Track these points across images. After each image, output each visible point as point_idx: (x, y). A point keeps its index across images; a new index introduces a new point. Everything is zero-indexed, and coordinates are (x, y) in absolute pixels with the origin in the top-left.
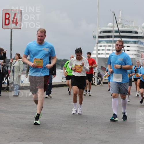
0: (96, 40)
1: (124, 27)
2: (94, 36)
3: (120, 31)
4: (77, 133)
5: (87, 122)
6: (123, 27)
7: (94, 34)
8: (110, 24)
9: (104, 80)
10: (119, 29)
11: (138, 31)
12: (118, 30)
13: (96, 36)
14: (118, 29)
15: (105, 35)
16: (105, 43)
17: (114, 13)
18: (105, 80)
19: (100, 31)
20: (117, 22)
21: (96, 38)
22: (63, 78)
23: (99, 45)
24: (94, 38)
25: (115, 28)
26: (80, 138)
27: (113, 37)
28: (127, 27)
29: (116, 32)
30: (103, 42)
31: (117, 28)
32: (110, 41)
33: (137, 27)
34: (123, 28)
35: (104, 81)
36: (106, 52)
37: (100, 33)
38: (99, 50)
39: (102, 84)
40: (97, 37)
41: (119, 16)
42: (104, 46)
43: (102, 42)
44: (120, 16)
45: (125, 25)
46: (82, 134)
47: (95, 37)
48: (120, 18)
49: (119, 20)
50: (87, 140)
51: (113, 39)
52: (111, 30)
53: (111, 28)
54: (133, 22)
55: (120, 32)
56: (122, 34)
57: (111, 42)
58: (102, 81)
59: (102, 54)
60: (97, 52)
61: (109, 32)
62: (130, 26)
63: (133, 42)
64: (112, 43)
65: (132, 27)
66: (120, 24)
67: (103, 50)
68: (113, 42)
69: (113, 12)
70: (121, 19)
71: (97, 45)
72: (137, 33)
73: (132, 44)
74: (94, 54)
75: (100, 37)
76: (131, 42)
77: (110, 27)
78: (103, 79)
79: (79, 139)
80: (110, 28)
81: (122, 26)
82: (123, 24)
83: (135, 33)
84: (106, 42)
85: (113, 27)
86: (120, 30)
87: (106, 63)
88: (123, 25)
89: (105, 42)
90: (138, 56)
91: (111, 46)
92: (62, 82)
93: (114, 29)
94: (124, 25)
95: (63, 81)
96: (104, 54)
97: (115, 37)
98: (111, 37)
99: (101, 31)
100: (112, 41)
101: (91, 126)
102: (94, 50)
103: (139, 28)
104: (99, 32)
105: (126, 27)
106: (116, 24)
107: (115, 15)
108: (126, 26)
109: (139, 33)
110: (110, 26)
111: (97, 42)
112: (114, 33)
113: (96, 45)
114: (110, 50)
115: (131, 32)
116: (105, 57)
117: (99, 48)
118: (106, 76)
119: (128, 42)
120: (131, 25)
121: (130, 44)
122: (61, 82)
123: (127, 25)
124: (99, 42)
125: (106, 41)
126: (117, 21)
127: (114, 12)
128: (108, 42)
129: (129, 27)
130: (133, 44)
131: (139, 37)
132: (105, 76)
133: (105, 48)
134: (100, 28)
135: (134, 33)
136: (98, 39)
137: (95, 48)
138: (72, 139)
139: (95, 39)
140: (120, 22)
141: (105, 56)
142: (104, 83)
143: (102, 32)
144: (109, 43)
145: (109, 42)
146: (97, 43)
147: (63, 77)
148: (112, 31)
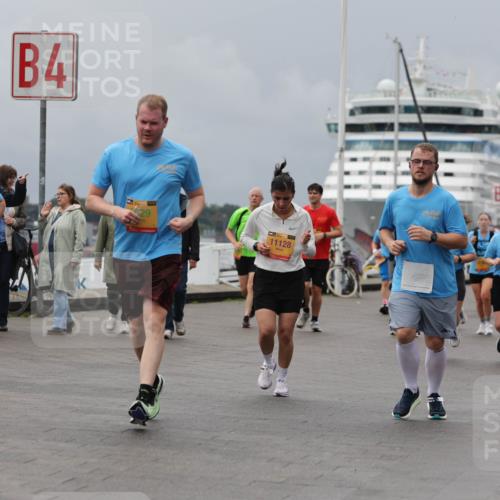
0: (337, 138)
1: (435, 93)
2: (329, 125)
3: (422, 107)
4: (271, 460)
5: (306, 422)
6: (432, 92)
7: (329, 117)
8: (387, 83)
9: (365, 276)
10: (418, 99)
11: (481, 107)
12: (412, 104)
13: (336, 125)
14: (415, 101)
15: (369, 122)
16: (367, 149)
17: (399, 44)
18: (369, 277)
19: (349, 106)
20: (411, 77)
21: (336, 131)
22: (222, 270)
23: (348, 154)
24: (330, 130)
25: (402, 98)
26: (281, 480)
27: (396, 127)
28: (446, 95)
29: (408, 110)
30: (362, 145)
31: (411, 98)
32: (386, 142)
33: (479, 94)
34: (430, 95)
35: (364, 280)
36: (371, 180)
37: (352, 113)
38: (347, 173)
39: (358, 290)
40: (341, 128)
41: (417, 54)
42: (365, 159)
43: (357, 146)
44: (421, 56)
45: (439, 85)
46: (289, 463)
47: (333, 127)
48: (420, 62)
49: (416, 70)
50: (307, 485)
51: (397, 136)
52: (390, 104)
53: (390, 95)
54: (465, 75)
55: (420, 109)
56: (428, 118)
57: (389, 144)
58: (358, 280)
59: (357, 187)
60: (341, 180)
61: (384, 110)
62: (454, 91)
63: (465, 147)
64: (391, 149)
65: (461, 94)
66: (419, 81)
67: (361, 173)
68: (396, 145)
69: (395, 41)
70: (425, 67)
71: (340, 156)
72: (478, 113)
73: (461, 151)
74: (329, 187)
75: (351, 128)
76: (459, 146)
77: (386, 93)
78: (361, 274)
79: (281, 483)
80: (385, 96)
81: (429, 90)
82: (433, 84)
83: (472, 113)
84: (371, 147)
85: (398, 92)
86: (419, 104)
87: (373, 218)
88: (430, 87)
89: (367, 145)
90: (483, 196)
91: (388, 159)
92: (221, 283)
93: (398, 100)
94: (435, 87)
95: (224, 280)
96: (365, 188)
97: (404, 127)
98: (390, 127)
99: (356, 108)
100: (392, 142)
101: (323, 435)
102: (331, 173)
103: (487, 97)
104: (348, 113)
105: (441, 93)
106: (407, 83)
107: (401, 51)
108: (442, 89)
109: (485, 113)
110: (385, 89)
111: (340, 144)
112: (400, 112)
113: (337, 155)
114: (384, 173)
115: (457, 111)
116: (370, 199)
117: (349, 166)
118: (372, 264)
119: (447, 147)
120: (457, 88)
121: (456, 151)
122: (217, 283)
123: (445, 86)
124: (349, 145)
125: (370, 142)
126: (410, 72)
127: (399, 40)
128: (377, 145)
129: (453, 93)
130: (466, 151)
131: (487, 129)
132: (367, 262)
133: (370, 167)
134: (350, 99)
135: (469, 115)
136: (343, 136)
137: (335, 167)
138: (255, 481)
139: (333, 133)
140: (421, 74)
141: (370, 194)
142: (366, 288)
143: (356, 112)
144: (383, 149)
145: (381, 145)
146: (342, 150)
147: (222, 268)
148: (393, 107)
